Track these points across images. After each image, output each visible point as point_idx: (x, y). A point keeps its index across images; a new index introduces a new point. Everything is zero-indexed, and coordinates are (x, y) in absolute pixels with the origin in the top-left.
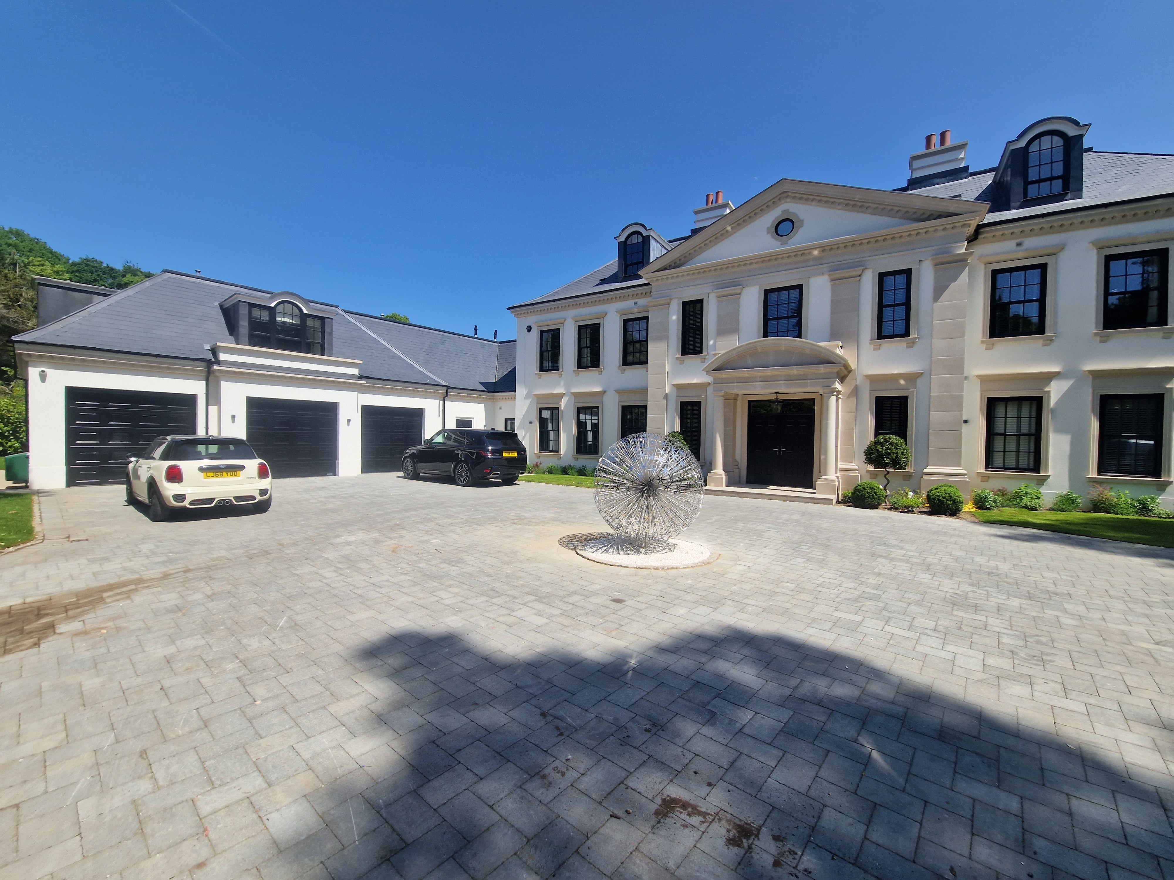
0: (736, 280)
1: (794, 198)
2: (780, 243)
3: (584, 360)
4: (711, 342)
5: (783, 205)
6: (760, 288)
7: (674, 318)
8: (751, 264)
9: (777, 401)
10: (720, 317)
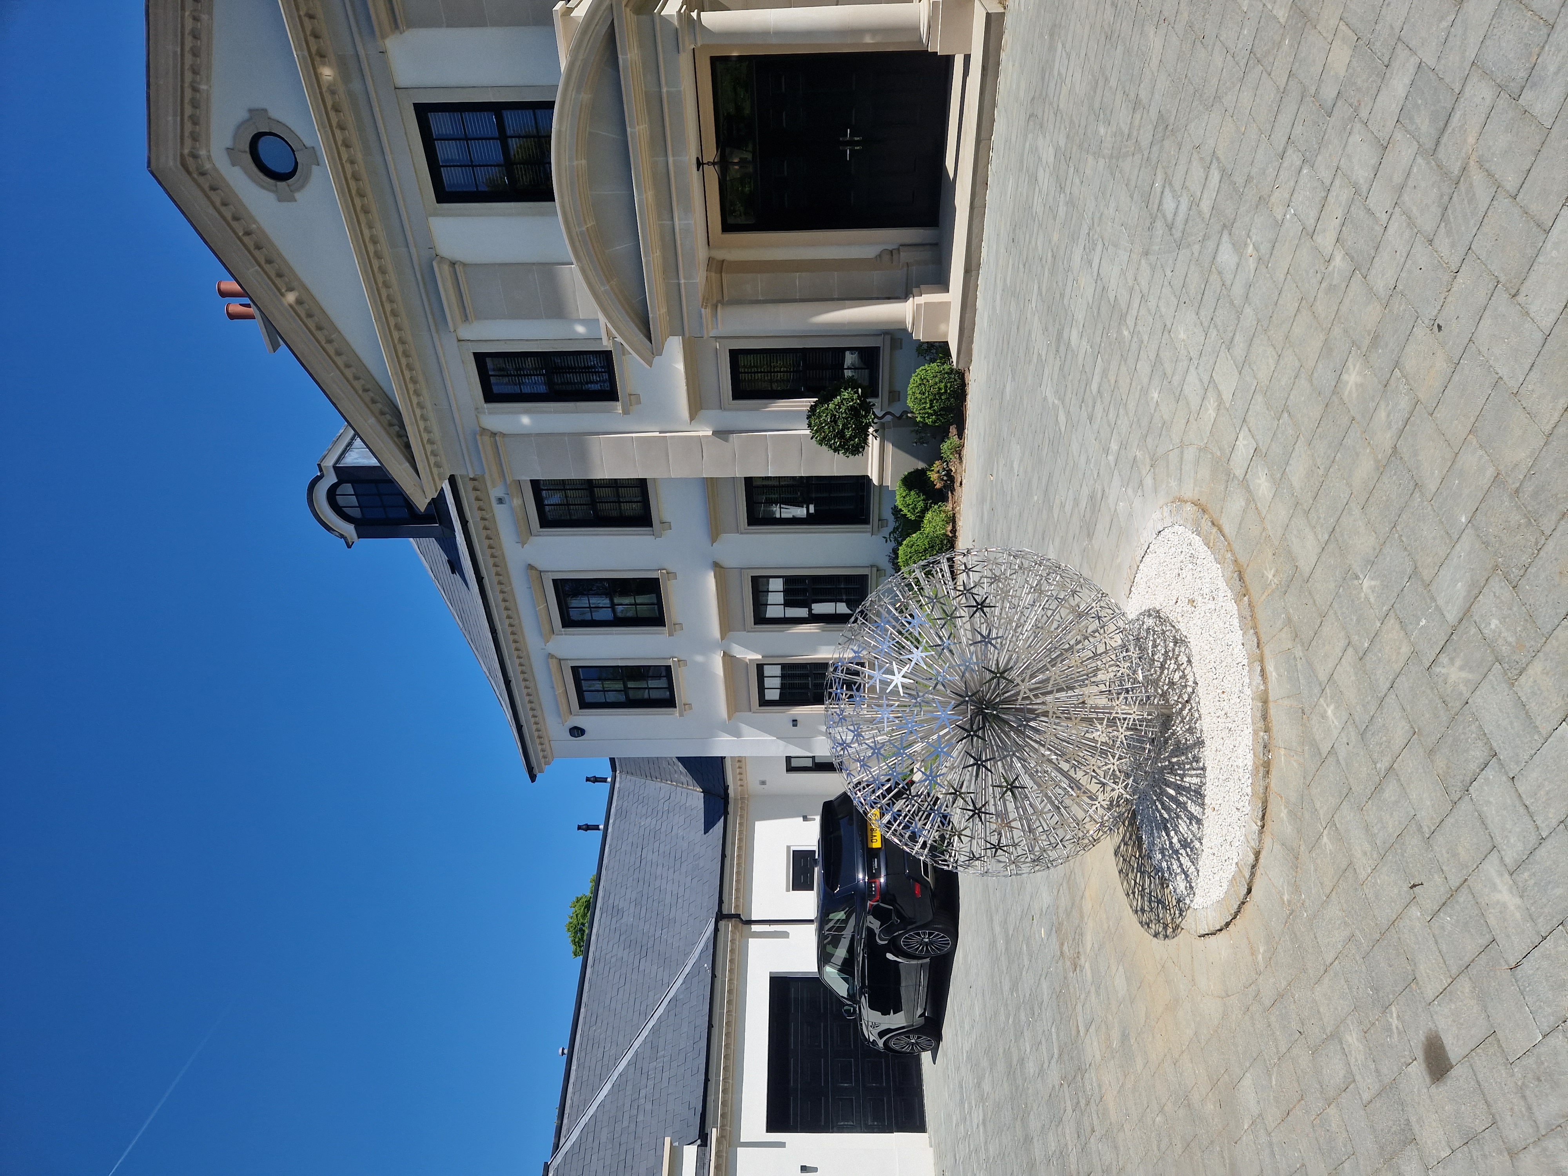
0: (419, 277)
1: (195, 138)
2: (314, 167)
3: (644, 611)
4: (580, 329)
5: (218, 165)
6: (436, 214)
7: (526, 420)
8: (374, 241)
9: (723, 163)
10: (517, 313)
